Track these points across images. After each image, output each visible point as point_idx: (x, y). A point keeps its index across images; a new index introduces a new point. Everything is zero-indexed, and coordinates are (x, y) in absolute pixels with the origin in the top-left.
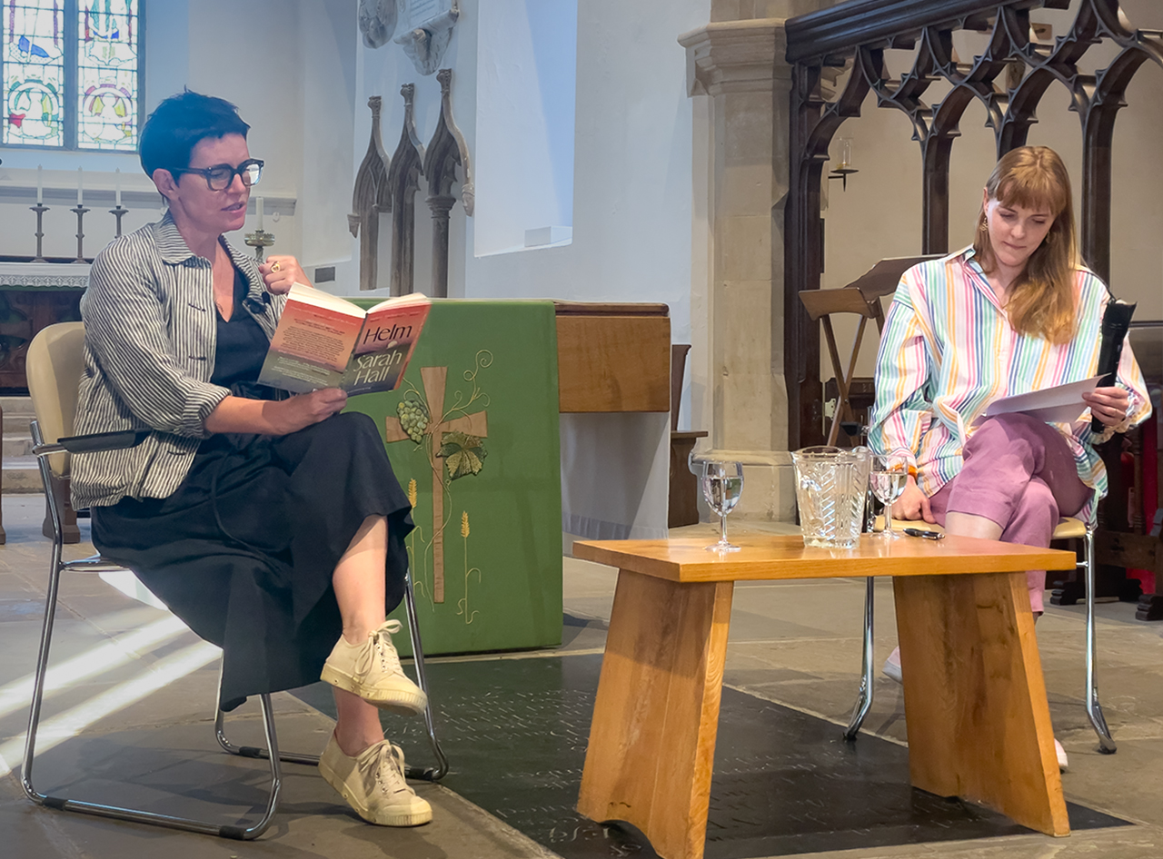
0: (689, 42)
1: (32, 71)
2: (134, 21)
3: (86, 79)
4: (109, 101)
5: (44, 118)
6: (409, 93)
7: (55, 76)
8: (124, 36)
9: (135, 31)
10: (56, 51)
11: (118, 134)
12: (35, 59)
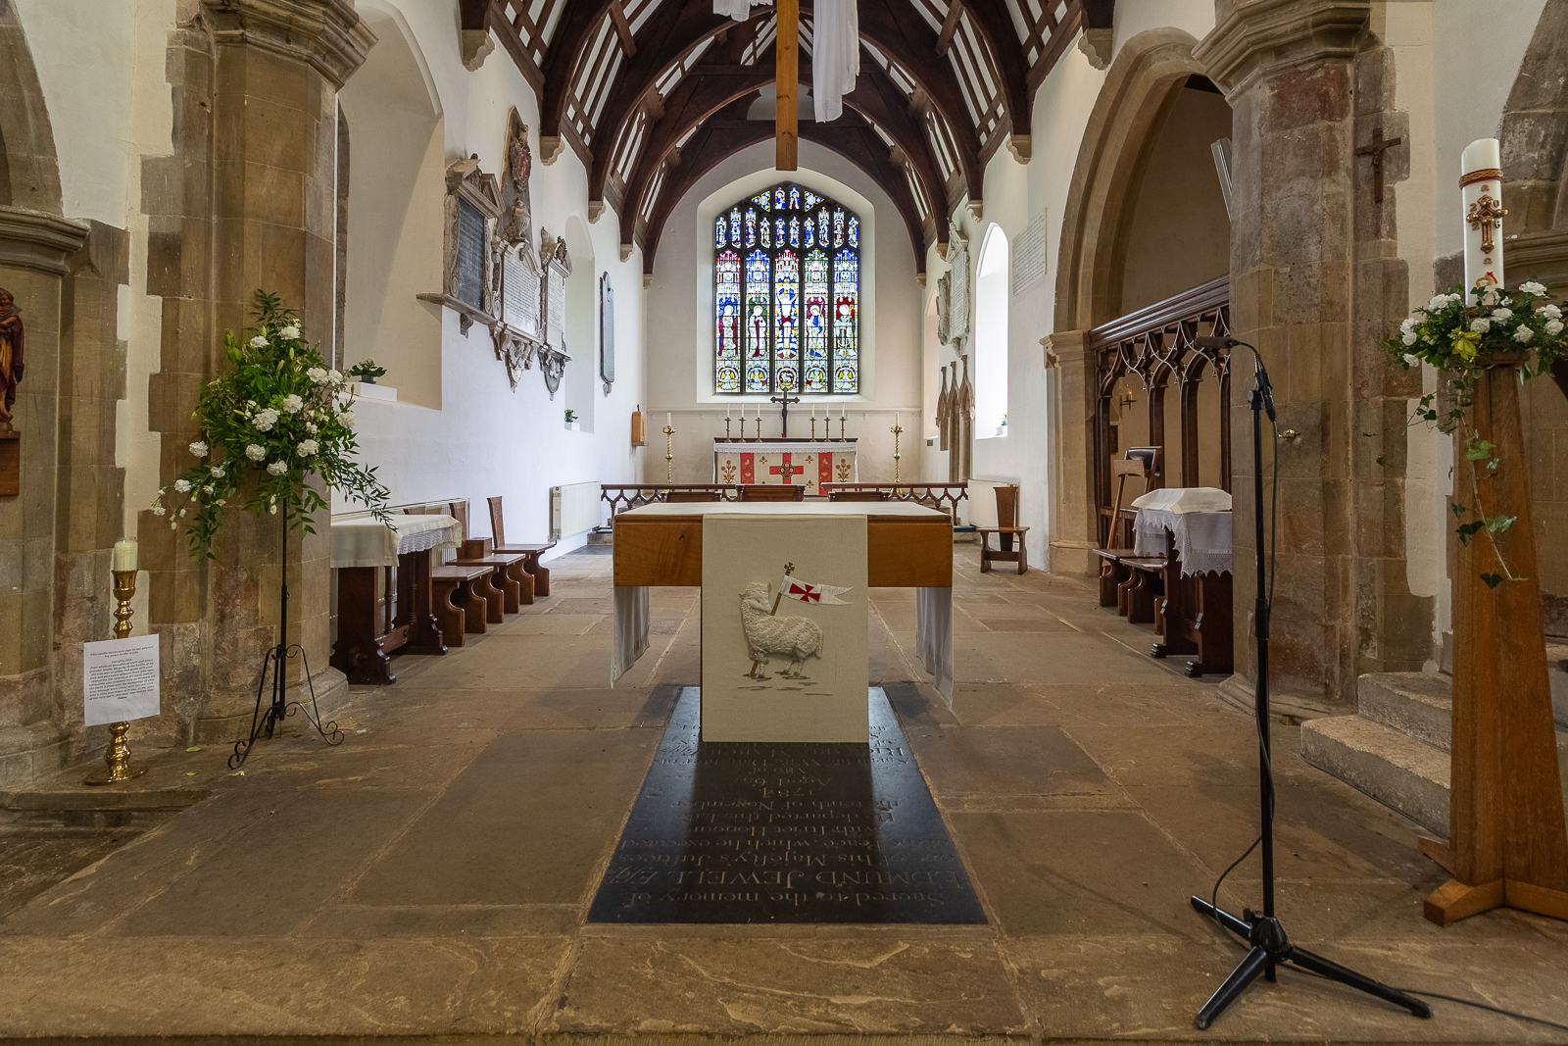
0: (1043, 342)
1: (815, 363)
2: (856, 340)
3: (837, 364)
4: (846, 373)
5: (820, 381)
6: (954, 365)
7: (824, 364)
8: (852, 346)
9: (856, 344)
10: (824, 354)
11: (850, 386)
12: (817, 358)
